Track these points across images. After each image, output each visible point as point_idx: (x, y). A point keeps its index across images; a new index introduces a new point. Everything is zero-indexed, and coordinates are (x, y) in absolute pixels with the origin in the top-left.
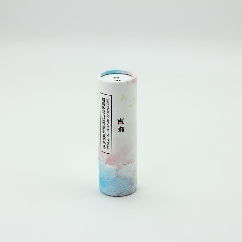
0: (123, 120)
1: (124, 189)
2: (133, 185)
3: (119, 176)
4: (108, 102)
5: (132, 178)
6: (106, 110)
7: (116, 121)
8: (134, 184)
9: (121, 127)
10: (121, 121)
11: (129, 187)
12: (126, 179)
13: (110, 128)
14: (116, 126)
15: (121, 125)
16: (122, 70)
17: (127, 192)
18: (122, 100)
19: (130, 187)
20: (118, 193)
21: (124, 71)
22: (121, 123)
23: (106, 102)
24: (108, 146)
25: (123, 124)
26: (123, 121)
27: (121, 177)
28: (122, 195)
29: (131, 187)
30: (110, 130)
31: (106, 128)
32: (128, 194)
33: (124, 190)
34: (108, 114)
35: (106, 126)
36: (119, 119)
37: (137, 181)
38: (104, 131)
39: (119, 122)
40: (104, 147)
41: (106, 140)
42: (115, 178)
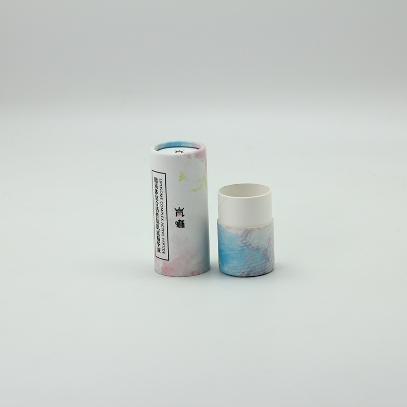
0: (182, 210)
1: (255, 265)
2: (268, 260)
3: (248, 245)
4: (161, 183)
5: (267, 249)
6: (159, 195)
7: (173, 211)
8: (270, 259)
9: (180, 221)
10: (179, 211)
11: (262, 263)
12: (258, 249)
13: (165, 222)
14: (173, 218)
15: (180, 217)
16: (189, 141)
17: (260, 270)
18: (180, 181)
19: (264, 263)
20: (246, 270)
21: (192, 144)
22: (180, 214)
23: (159, 184)
24: (163, 249)
25: (183, 216)
26: (182, 212)
27: (251, 247)
28: (252, 275)
29: (266, 262)
30: (165, 225)
31: (160, 221)
32: (261, 273)
33: (255, 267)
34: (161, 200)
35: (160, 219)
36: (177, 209)
37: (274, 255)
38: (158, 227)
39: (177, 212)
40: (159, 250)
41: (161, 240)
42: (241, 248)
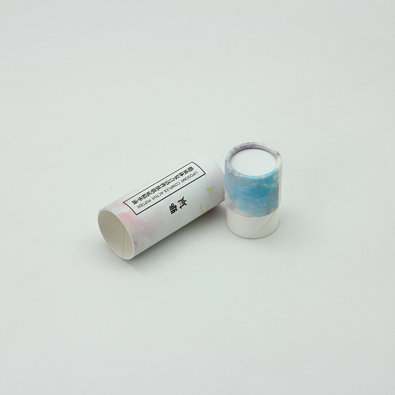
0: (185, 204)
4: (194, 174)
6: (182, 178)
7: (181, 196)
9: (176, 207)
10: (183, 202)
14: (175, 199)
15: (178, 205)
18: (207, 189)
22: (181, 204)
23: (191, 173)
24: (142, 205)
25: (181, 207)
26: (183, 205)
30: (164, 195)
34: (181, 182)
35: (163, 189)
36: (184, 199)
38: (154, 191)
39: (181, 200)
